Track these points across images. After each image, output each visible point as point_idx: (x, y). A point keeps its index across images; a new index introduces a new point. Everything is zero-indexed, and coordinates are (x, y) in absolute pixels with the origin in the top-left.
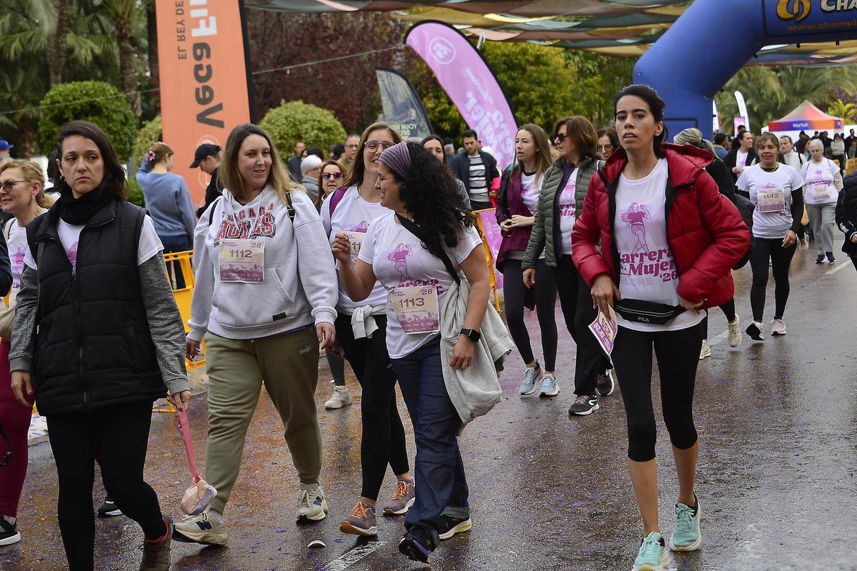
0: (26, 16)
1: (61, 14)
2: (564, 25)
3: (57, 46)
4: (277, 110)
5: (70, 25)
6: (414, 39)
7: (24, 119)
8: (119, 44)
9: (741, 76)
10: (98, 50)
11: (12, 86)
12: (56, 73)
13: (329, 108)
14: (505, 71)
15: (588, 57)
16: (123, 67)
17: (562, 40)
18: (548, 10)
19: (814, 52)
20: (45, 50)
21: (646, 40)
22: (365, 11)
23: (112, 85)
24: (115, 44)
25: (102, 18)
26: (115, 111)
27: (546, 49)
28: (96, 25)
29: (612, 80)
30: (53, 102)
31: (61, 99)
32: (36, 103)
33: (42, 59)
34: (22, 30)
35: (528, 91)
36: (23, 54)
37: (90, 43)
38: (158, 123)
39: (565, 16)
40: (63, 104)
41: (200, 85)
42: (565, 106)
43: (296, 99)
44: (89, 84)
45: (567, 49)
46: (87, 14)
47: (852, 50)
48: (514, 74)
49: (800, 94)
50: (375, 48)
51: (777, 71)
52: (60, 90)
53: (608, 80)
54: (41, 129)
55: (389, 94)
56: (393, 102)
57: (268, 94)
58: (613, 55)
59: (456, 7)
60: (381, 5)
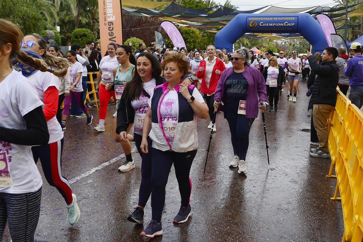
0: (70, 12)
1: (79, 12)
2: (200, 24)
3: (77, 19)
4: (130, 39)
5: (81, 15)
6: (162, 25)
7: (68, 36)
8: (92, 20)
9: (240, 40)
10: (87, 21)
11: (65, 29)
12: (76, 26)
13: (142, 39)
14: (185, 34)
15: (205, 32)
16: (93, 26)
17: (199, 28)
18: (196, 20)
19: (257, 35)
20: (74, 20)
21: (218, 29)
22: (153, 17)
23: (90, 30)
24: (91, 20)
25: (89, 13)
26: (90, 36)
27: (195, 30)
28: (87, 15)
29: (210, 38)
30: (75, 33)
32: (71, 33)
33: (73, 22)
34: (69, 15)
35: (190, 39)
36: (69, 21)
37: (85, 19)
39: (200, 22)
40: (77, 33)
41: (110, 32)
43: (134, 37)
44: (84, 29)
45: (200, 30)
46: (85, 12)
47: (266, 36)
48: (187, 35)
49: (253, 45)
50: (154, 26)
51: (249, 39)
52: (77, 30)
53: (209, 38)
54: (72, 39)
55: (157, 37)
56: (158, 39)
57: (128, 35)
58: (211, 32)
59: (174, 18)
60: (157, 16)
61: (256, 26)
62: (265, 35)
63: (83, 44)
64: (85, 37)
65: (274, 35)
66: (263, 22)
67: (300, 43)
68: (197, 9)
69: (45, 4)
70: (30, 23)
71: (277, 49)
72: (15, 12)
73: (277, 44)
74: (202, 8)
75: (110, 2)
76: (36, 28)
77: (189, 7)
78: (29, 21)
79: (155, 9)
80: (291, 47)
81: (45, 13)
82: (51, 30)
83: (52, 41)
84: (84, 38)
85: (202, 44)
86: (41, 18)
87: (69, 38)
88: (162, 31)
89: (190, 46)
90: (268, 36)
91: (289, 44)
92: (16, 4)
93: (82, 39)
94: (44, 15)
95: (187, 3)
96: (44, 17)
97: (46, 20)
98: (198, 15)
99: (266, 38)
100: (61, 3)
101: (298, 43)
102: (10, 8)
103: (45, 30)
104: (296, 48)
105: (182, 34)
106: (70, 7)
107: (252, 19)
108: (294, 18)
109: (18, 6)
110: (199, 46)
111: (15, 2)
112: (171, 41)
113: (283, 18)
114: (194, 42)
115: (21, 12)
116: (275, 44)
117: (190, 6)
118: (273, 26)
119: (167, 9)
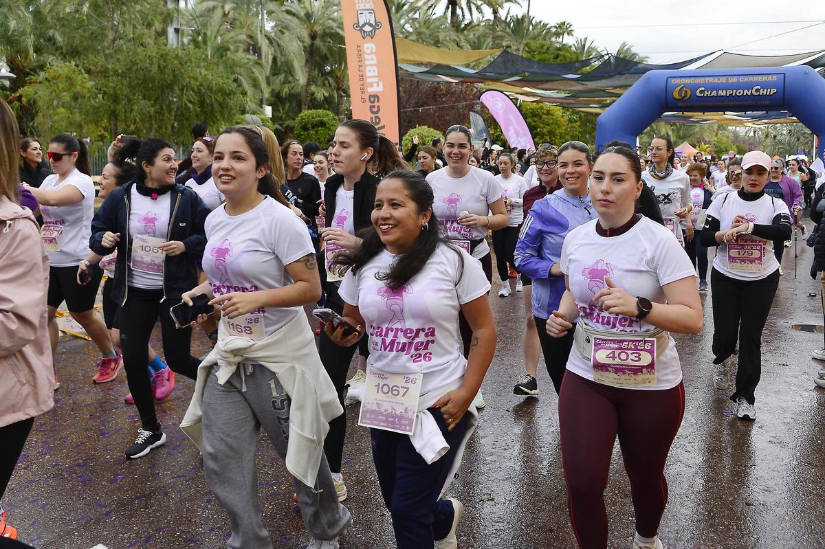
0: (292, 76)
1: (309, 75)
2: (563, 95)
3: (306, 91)
4: (414, 130)
5: (313, 81)
6: (484, 98)
7: (288, 127)
8: (337, 91)
9: (652, 127)
10: (326, 95)
11: (283, 110)
12: (305, 105)
13: (440, 131)
14: (531, 117)
15: (574, 113)
16: (338, 104)
17: (562, 103)
18: (555, 88)
19: (691, 117)
20: (300, 93)
21: (604, 106)
22: (462, 82)
23: (332, 112)
24: (335, 92)
25: (329, 78)
26: (332, 126)
27: (553, 107)
28: (326, 82)
29: (586, 125)
30: (302, 119)
31: (306, 118)
32: (294, 119)
33: (299, 98)
34: (290, 82)
35: (542, 128)
36: (289, 94)
37: (323, 91)
39: (563, 91)
40: (307, 120)
41: (373, 116)
42: (560, 136)
43: (424, 125)
44: (320, 111)
45: (563, 108)
46: (322, 76)
47: (711, 117)
48: (536, 119)
49: (682, 138)
50: (466, 101)
51: (671, 126)
52: (306, 113)
53: (584, 124)
54: (295, 132)
55: (475, 125)
56: (476, 129)
57: (410, 122)
58: (587, 113)
59: (508, 83)
60: (470, 80)
61: (688, 96)
62: (709, 115)
65: (729, 115)
66: (703, 89)
67: (790, 131)
68: (558, 63)
69: (242, 61)
70: (213, 100)
71: (737, 147)
72: (184, 79)
73: (736, 135)
74: (568, 60)
75: (372, 53)
76: (225, 110)
77: (541, 60)
78: (211, 97)
79: (468, 66)
80: (768, 140)
81: (243, 80)
82: (253, 113)
84: (320, 128)
86: (234, 90)
87: (290, 129)
88: (482, 111)
90: (715, 117)
91: (765, 134)
92: (187, 63)
93: (317, 132)
94: (240, 85)
95: (535, 51)
96: (241, 89)
97: (244, 93)
98: (559, 75)
99: (712, 123)
100: (275, 60)
101: (784, 132)
102: (173, 71)
103: (242, 114)
104: (780, 142)
105: (525, 117)
106: (292, 66)
107: (679, 81)
108: (775, 78)
109: (189, 67)
111: (184, 59)
112: (502, 132)
113: (751, 78)
114: (551, 133)
115: (196, 79)
116: (731, 135)
117: (543, 56)
118: (728, 95)
119: (492, 64)
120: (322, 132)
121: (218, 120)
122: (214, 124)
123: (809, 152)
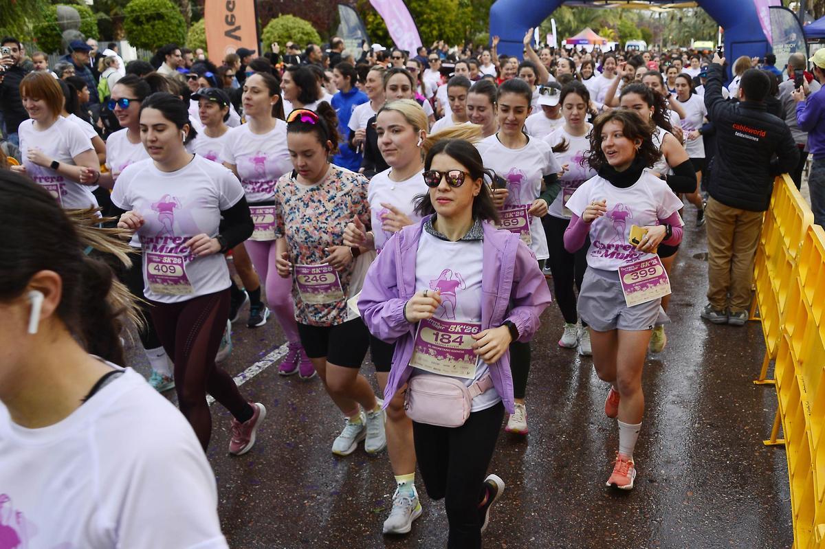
4: (277, 20)
7: (116, 15)
13: (309, 20)
26: (172, 18)
29: (479, 10)
31: (137, 8)
35: (429, 14)
38: (202, 23)
40: (139, 11)
43: (288, 13)
47: (615, 2)
48: (421, 4)
49: (584, 23)
51: (572, 9)
53: (476, 9)
55: (346, 20)
56: (348, 25)
57: (270, 9)
63: (155, 38)
64: (161, 22)
67: (696, 13)
71: (643, 31)
73: (641, 18)
80: (674, 23)
82: (67, 3)
83: (73, 35)
84: (157, 22)
85: (459, 25)
87: (119, 20)
89: (431, 32)
91: (670, 17)
93: (153, 26)
99: (616, 7)
101: (690, 14)
104: (685, 25)
110: (453, 32)
114: (440, 20)
116: (636, 18)
120: (160, 26)
121: (19, 16)
122: (14, 21)
123: (715, 35)
